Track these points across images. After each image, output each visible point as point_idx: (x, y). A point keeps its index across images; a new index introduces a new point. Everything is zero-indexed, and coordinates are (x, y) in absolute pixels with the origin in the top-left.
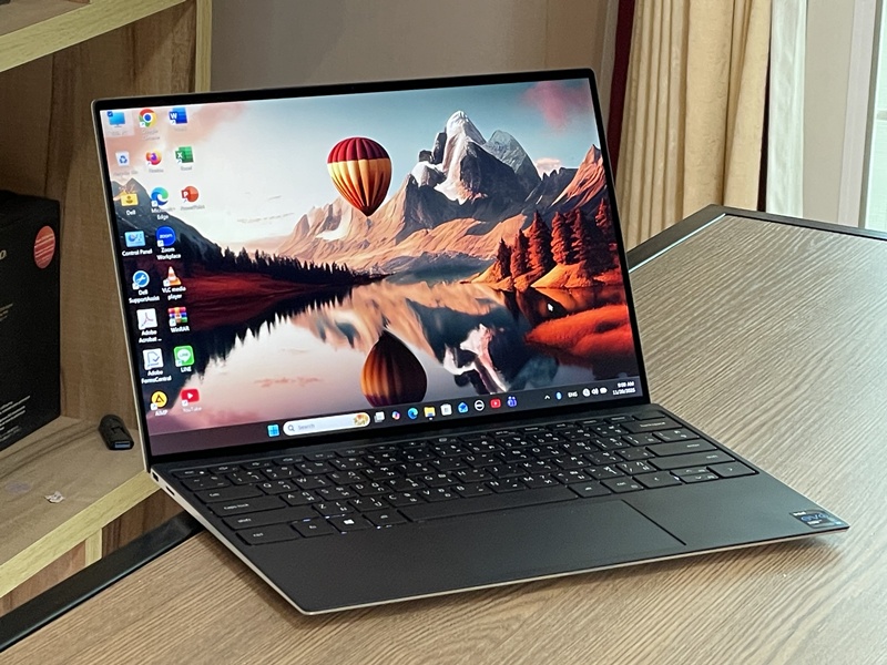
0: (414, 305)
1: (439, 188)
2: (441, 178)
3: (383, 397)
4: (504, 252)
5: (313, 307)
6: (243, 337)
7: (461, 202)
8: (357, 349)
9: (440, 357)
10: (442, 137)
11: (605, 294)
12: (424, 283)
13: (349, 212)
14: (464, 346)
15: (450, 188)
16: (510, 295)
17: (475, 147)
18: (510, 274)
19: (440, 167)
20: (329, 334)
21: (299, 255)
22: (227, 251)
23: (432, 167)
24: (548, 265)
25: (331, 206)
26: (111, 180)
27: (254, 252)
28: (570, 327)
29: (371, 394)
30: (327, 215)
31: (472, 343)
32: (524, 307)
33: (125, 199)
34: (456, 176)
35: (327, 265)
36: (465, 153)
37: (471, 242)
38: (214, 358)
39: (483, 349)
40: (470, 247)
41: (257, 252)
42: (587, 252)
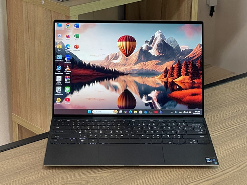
0: (136, 83)
1: (149, 51)
2: (151, 48)
3: (123, 107)
4: (166, 71)
5: (106, 80)
6: (85, 86)
7: (156, 56)
8: (117, 93)
9: (142, 97)
10: (153, 37)
11: (195, 85)
12: (140, 77)
13: (122, 56)
14: (149, 95)
15: (153, 51)
16: (166, 83)
17: (163, 41)
18: (167, 77)
19: (151, 46)
20: (110, 88)
21: (105, 66)
22: (84, 63)
23: (149, 45)
24: (179, 75)
25: (116, 54)
26: (55, 41)
27: (92, 64)
28: (183, 93)
29: (119, 105)
30: (115, 56)
31: (152, 95)
32: (170, 87)
33: (58, 46)
34: (155, 49)
35: (113, 69)
36: (159, 42)
37: (157, 67)
38: (76, 91)
39: (155, 97)
40: (156, 68)
41: (93, 64)
42: (192, 73)
